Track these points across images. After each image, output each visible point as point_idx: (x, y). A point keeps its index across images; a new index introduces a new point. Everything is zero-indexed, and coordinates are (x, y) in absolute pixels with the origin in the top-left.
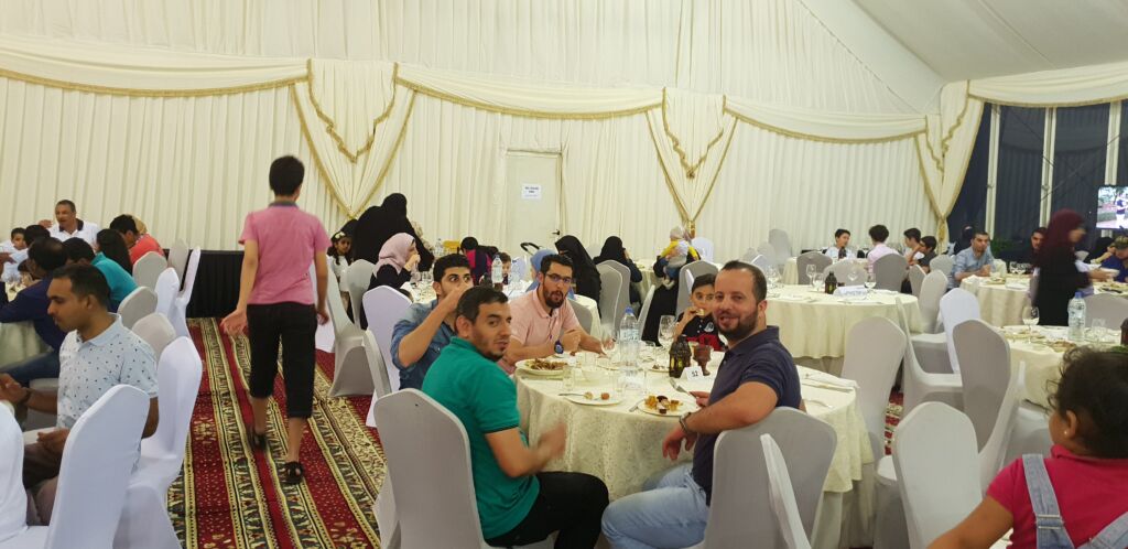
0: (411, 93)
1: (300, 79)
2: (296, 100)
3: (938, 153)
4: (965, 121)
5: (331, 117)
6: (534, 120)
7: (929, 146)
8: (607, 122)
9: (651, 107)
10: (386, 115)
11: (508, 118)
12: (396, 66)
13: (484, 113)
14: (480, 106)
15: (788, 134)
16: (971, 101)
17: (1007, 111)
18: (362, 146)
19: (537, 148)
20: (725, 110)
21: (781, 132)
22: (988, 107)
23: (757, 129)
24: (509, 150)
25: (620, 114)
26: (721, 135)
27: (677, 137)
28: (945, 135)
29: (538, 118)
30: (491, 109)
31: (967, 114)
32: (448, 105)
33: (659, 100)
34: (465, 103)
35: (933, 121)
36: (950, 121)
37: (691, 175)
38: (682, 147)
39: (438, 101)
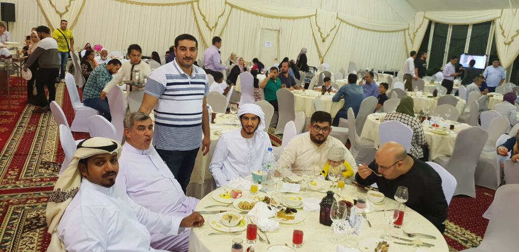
0: (230, 8)
1: (195, 1)
2: (193, 8)
3: (412, 37)
4: (422, 26)
5: (204, 14)
6: (271, 19)
8: (296, 20)
9: (312, 16)
10: (222, 15)
11: (262, 17)
13: (254, 15)
14: (253, 13)
15: (359, 28)
16: (425, 19)
17: (437, 24)
18: (214, 25)
19: (271, 28)
20: (337, 18)
21: (356, 27)
22: (430, 22)
23: (348, 25)
24: (262, 29)
25: (301, 18)
26: (335, 27)
27: (320, 27)
28: (415, 31)
29: (273, 18)
30: (257, 14)
31: (423, 24)
32: (242, 12)
33: (315, 13)
34: (248, 12)
35: (412, 25)
36: (417, 26)
37: (324, 41)
38: (321, 31)
39: (239, 11)
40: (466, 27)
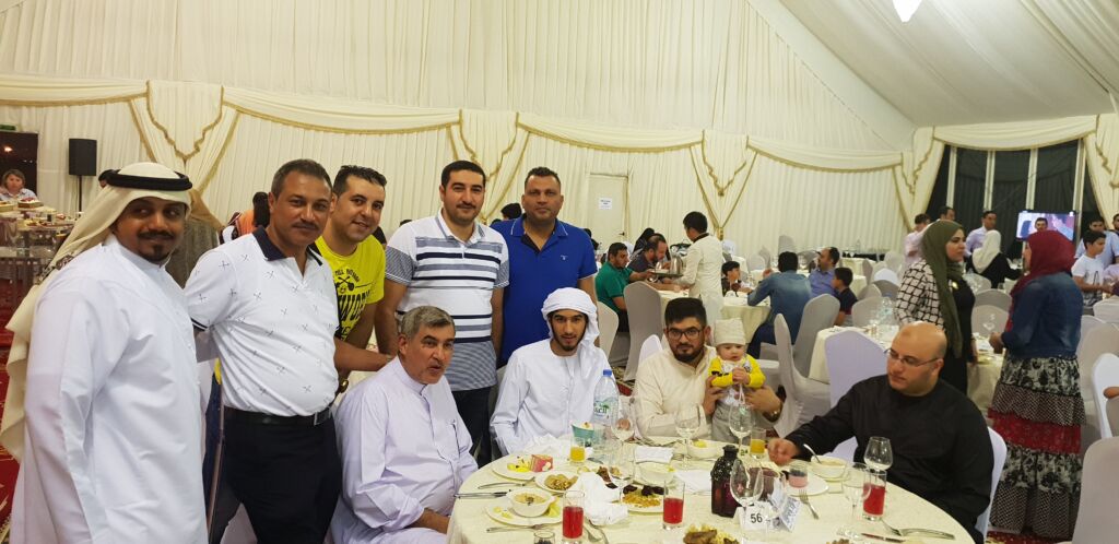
0: (527, 133)
1: (454, 123)
2: (450, 136)
3: (910, 181)
4: (931, 157)
5: (474, 150)
6: (609, 153)
7: (904, 175)
8: (661, 155)
9: (693, 144)
10: (510, 149)
11: (592, 151)
12: (518, 115)
13: (575, 148)
14: (572, 143)
15: (795, 165)
16: (935, 142)
17: (962, 151)
18: (493, 170)
19: (610, 172)
20: (748, 146)
21: (789, 163)
22: (947, 149)
23: (772, 161)
24: (592, 174)
25: (671, 149)
26: (744, 165)
27: (712, 165)
28: (916, 167)
29: (612, 151)
30: (580, 145)
31: (933, 152)
33: (700, 139)
34: (562, 140)
35: (907, 156)
36: (920, 157)
37: (721, 194)
38: (715, 173)
39: (544, 139)
40: (1024, 154)
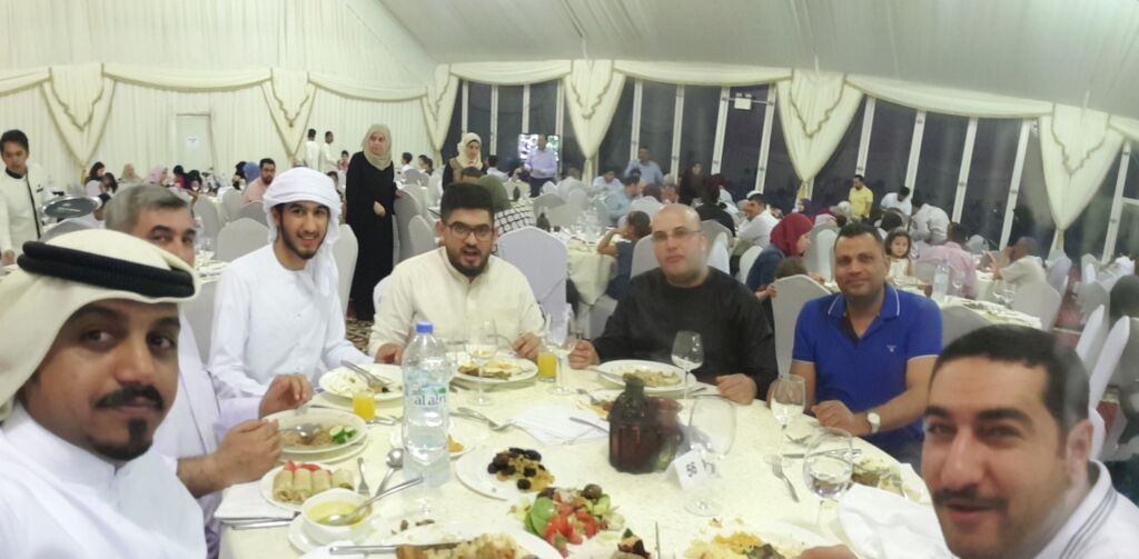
0: (112, 83)
1: (45, 80)
2: (43, 94)
3: (434, 110)
4: (448, 90)
5: (65, 102)
6: (193, 93)
7: (429, 106)
8: (237, 93)
9: (264, 81)
10: (99, 98)
11: (175, 93)
12: (103, 66)
13: (159, 92)
14: (157, 87)
16: (451, 77)
17: (472, 84)
18: (86, 119)
19: (194, 112)
20: (309, 81)
21: (342, 95)
22: (461, 82)
23: (328, 93)
24: (177, 115)
25: (245, 86)
26: (307, 98)
27: (282, 99)
28: (438, 98)
30: (164, 88)
31: (449, 86)
32: (136, 88)
33: (269, 76)
35: (431, 87)
36: (440, 90)
37: (291, 125)
38: (285, 107)
39: (130, 86)
40: (518, 89)
